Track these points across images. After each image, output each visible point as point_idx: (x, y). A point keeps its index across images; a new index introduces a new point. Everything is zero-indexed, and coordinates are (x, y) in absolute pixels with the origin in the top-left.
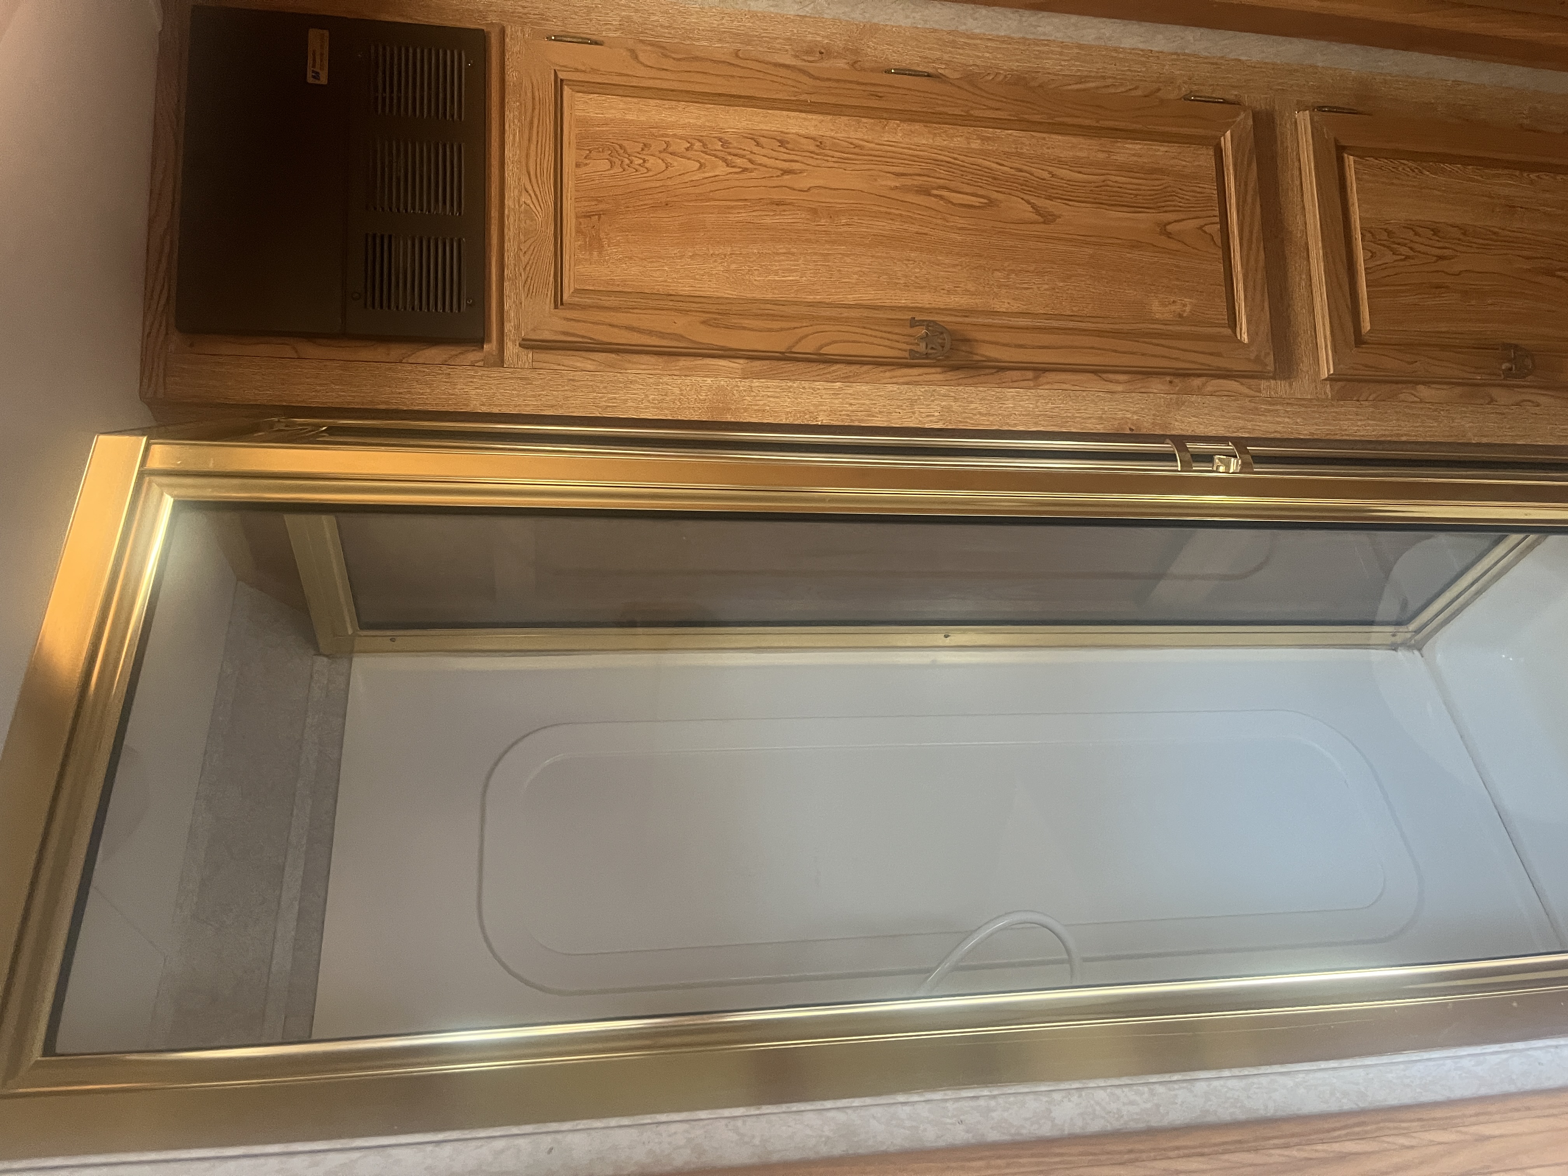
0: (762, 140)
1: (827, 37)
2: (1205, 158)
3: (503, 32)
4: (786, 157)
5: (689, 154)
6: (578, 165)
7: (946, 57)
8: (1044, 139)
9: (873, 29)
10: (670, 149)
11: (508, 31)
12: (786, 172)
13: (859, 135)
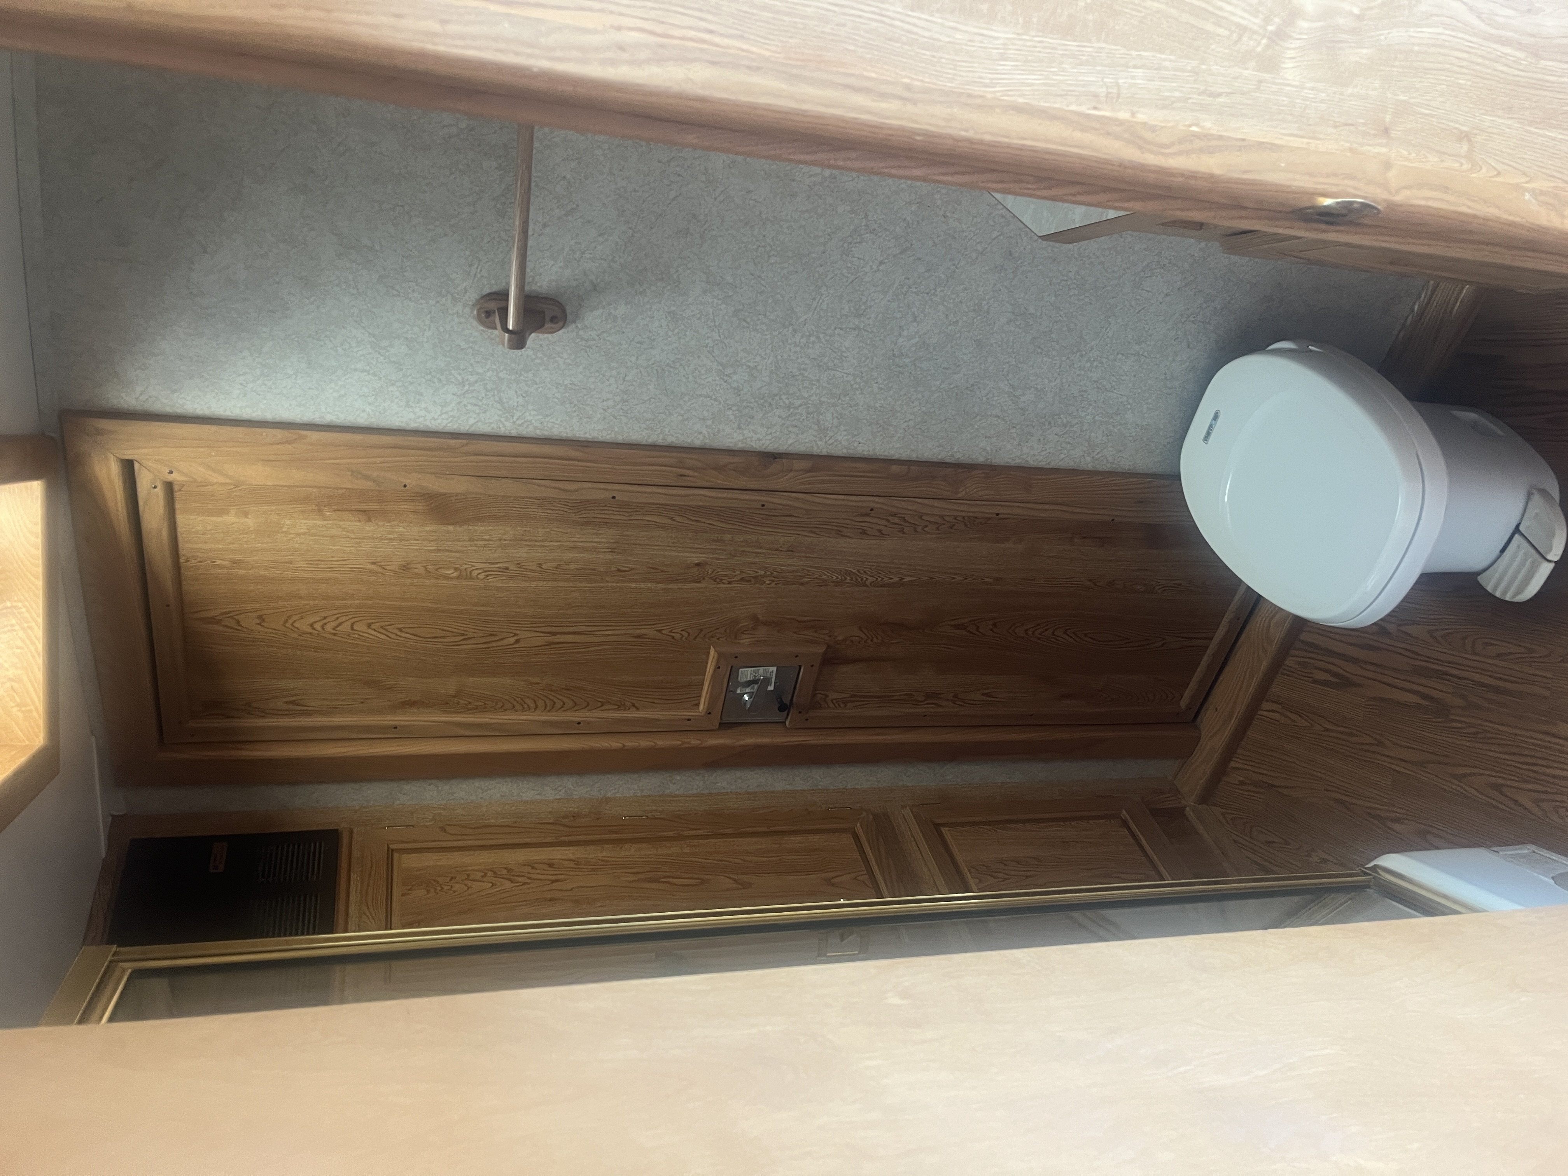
0: (536, 865)
1: (578, 808)
2: (847, 840)
3: (351, 832)
4: (553, 873)
5: (485, 879)
6: (403, 895)
7: (660, 809)
8: (733, 841)
9: (607, 800)
10: (471, 878)
11: (355, 831)
12: (553, 881)
13: (604, 854)
